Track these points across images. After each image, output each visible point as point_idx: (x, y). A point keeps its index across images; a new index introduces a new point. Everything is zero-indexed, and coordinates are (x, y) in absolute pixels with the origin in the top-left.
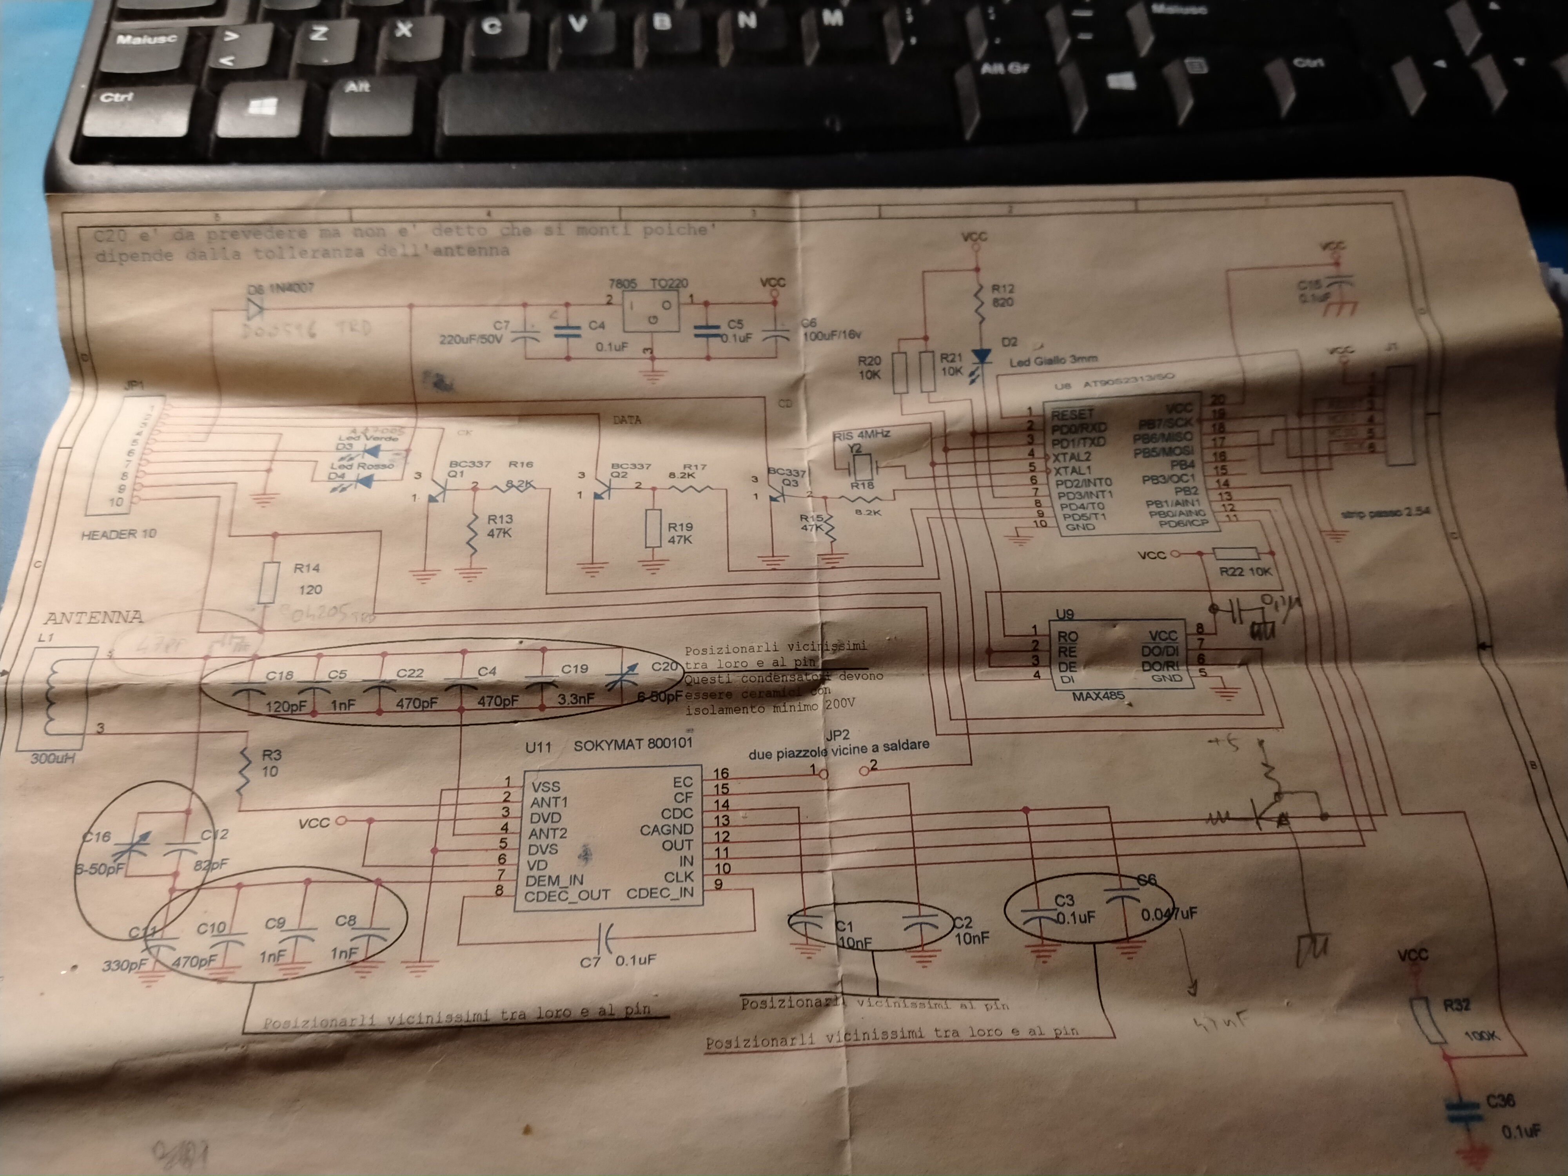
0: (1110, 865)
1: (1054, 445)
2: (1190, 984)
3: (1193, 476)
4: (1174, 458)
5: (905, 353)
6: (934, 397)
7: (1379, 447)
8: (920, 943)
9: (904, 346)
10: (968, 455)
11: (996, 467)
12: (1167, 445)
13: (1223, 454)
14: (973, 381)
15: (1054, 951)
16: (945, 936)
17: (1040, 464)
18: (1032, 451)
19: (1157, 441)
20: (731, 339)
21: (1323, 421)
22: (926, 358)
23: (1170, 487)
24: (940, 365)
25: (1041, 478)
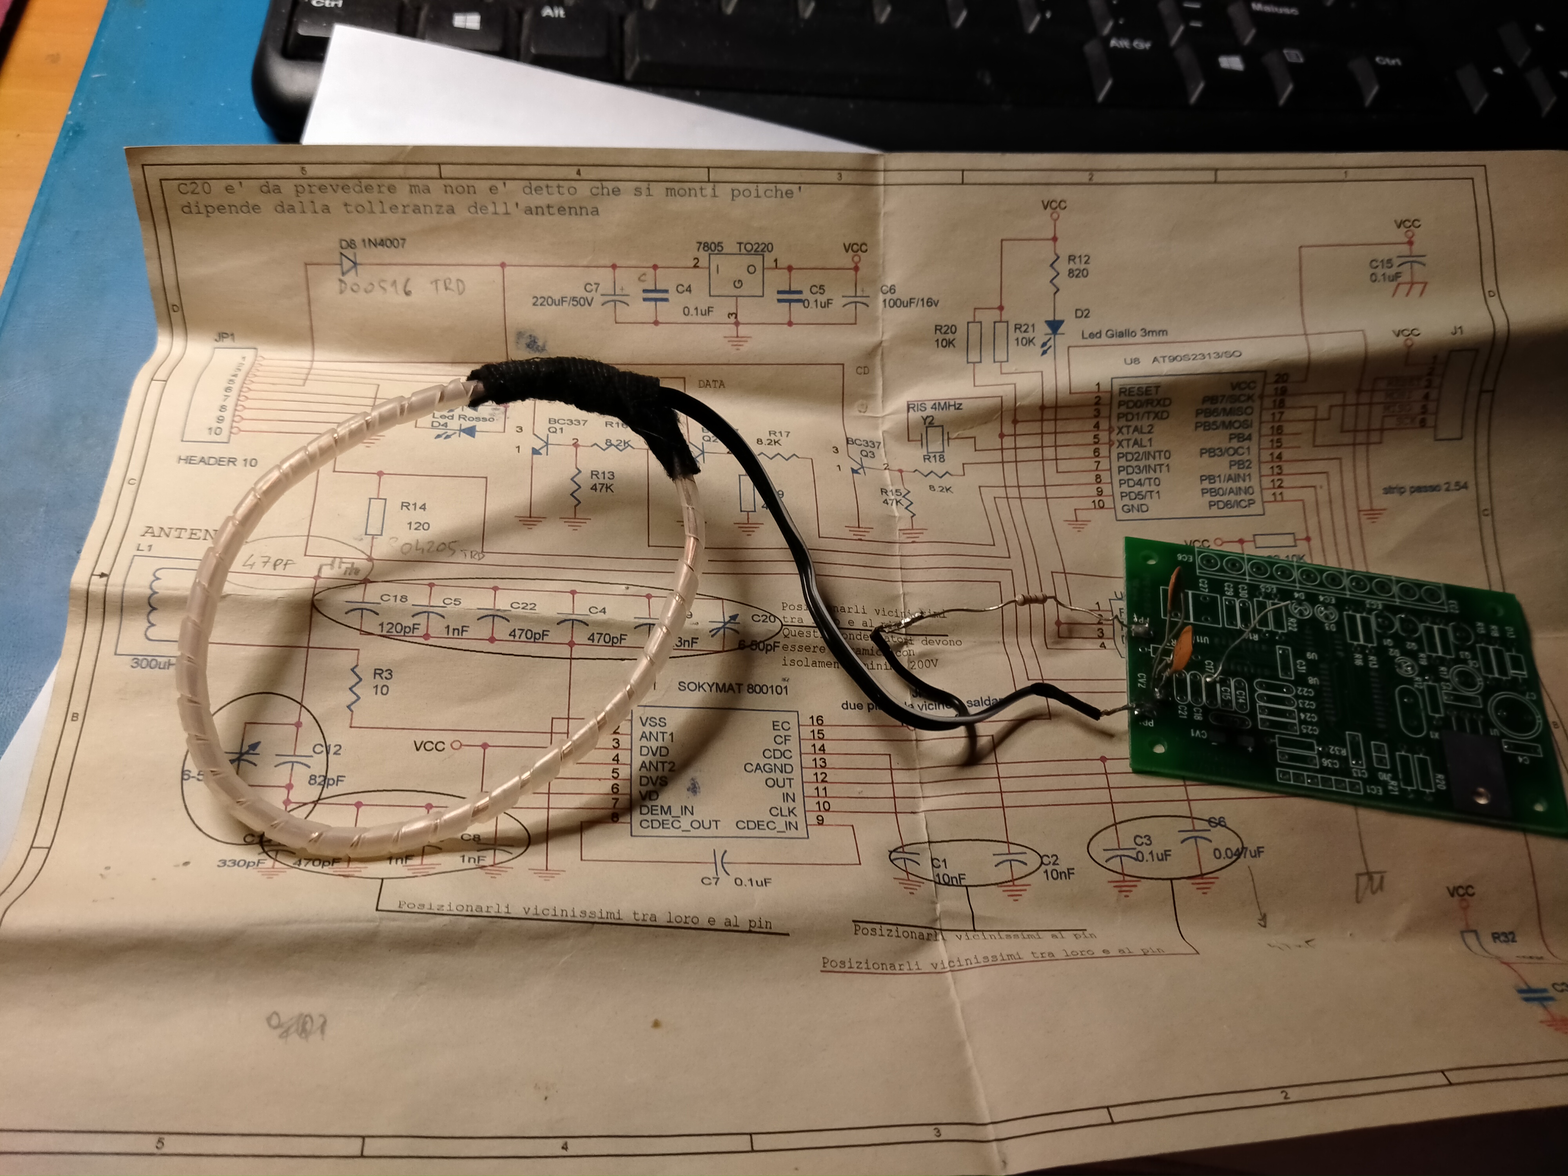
0: (1183, 809)
1: (1119, 418)
2: (1260, 917)
3: (1248, 448)
4: (1233, 431)
5: (981, 322)
6: (1006, 368)
7: (1430, 421)
8: (1010, 879)
9: (980, 316)
10: (1035, 427)
11: (1061, 439)
12: (1227, 419)
13: (1280, 428)
14: (1044, 353)
15: (1135, 886)
16: (1034, 872)
17: (1104, 436)
18: (1098, 423)
19: (1218, 415)
20: (813, 304)
21: (1379, 397)
22: (1001, 327)
23: (1225, 461)
24: (1013, 336)
25: (1104, 450)
